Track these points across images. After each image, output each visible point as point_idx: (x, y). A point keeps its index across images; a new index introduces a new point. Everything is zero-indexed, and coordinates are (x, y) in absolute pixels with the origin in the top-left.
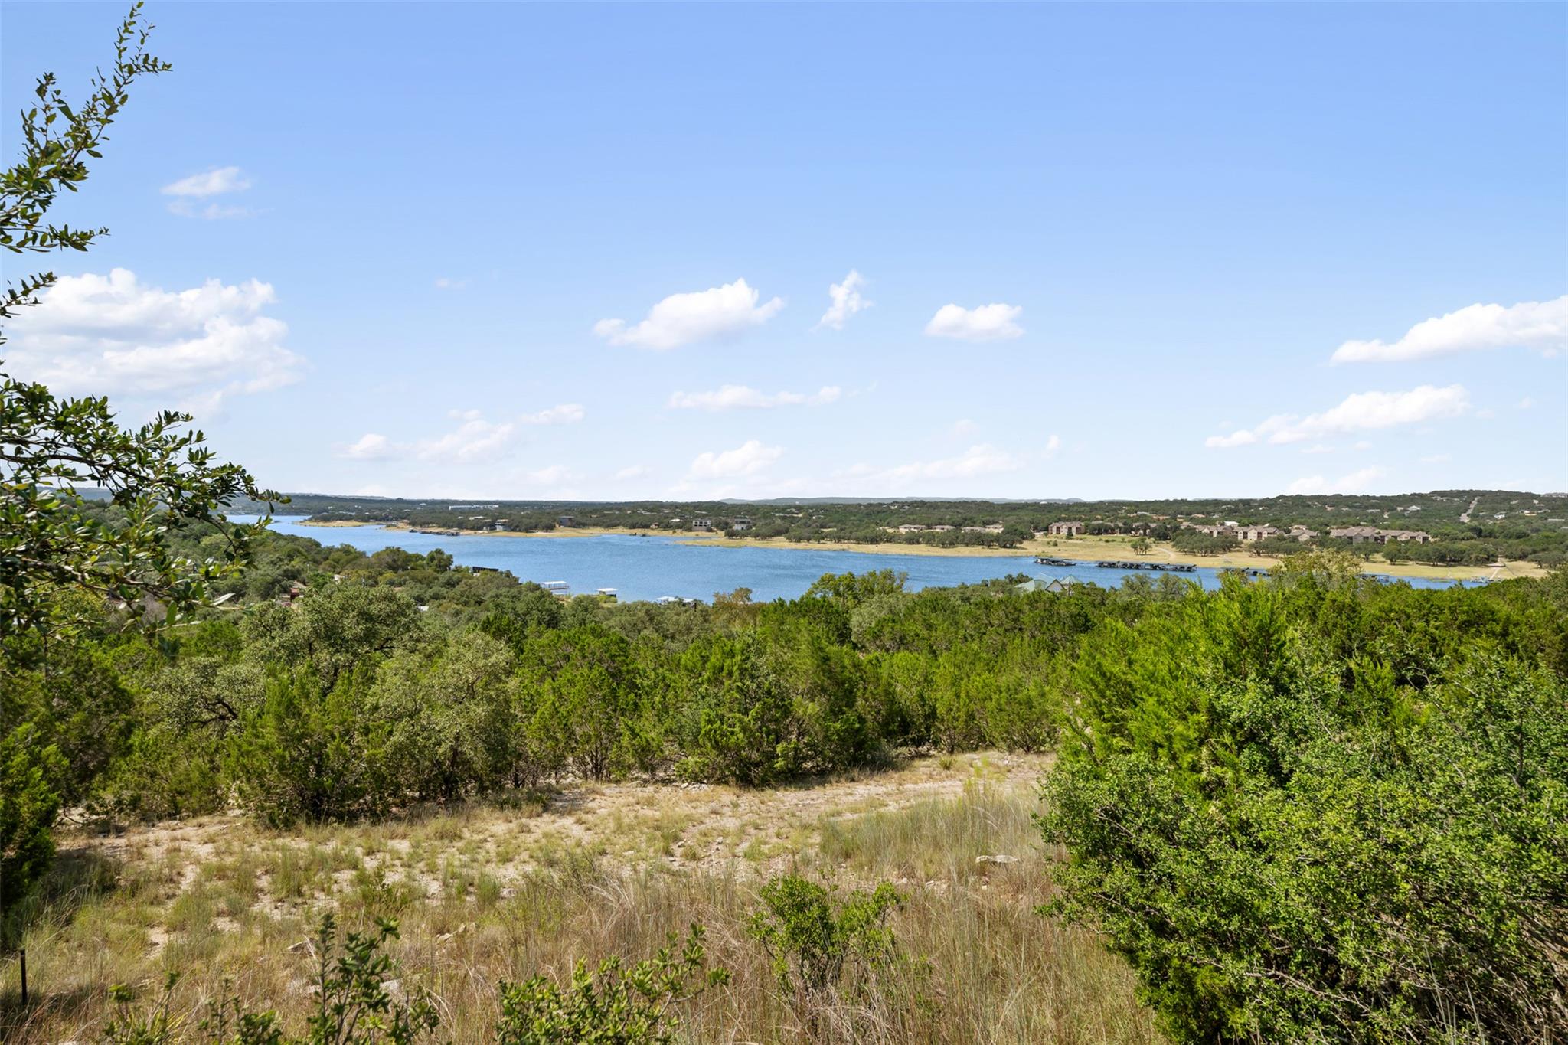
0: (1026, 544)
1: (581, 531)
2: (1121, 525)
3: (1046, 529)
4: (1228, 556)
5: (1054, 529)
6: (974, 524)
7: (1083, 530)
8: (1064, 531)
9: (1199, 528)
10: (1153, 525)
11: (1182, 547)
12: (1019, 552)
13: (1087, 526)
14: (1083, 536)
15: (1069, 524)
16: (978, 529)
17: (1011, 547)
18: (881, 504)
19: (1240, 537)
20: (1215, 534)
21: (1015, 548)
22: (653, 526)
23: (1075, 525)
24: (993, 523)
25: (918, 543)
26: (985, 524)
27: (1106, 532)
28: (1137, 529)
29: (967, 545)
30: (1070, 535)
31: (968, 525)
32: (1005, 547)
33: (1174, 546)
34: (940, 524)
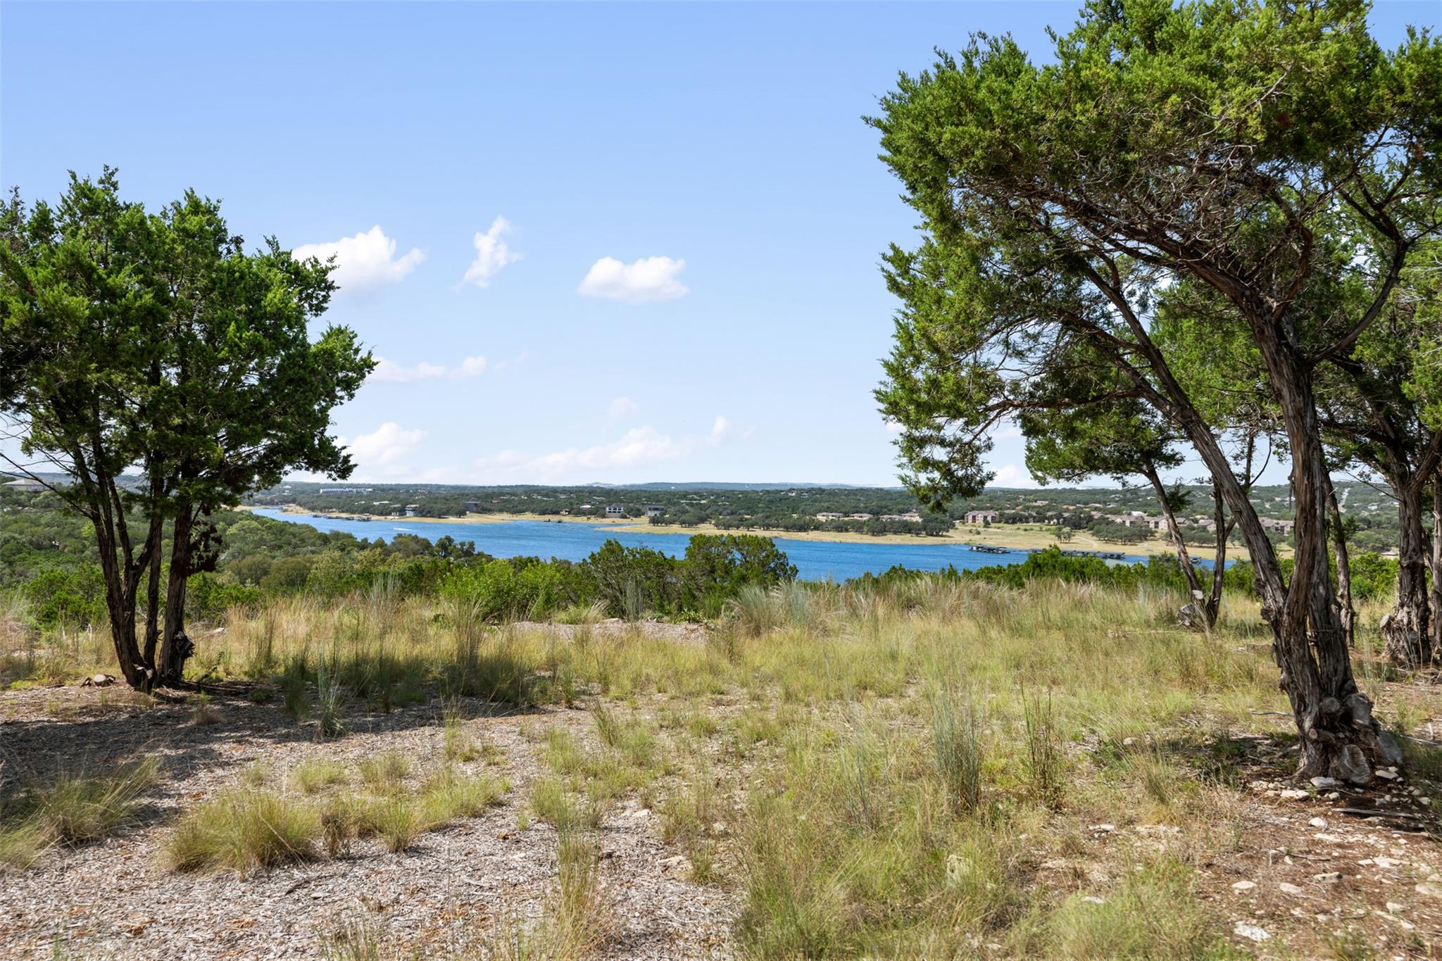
0: (951, 532)
1: (487, 516)
2: (1034, 514)
3: (962, 518)
4: (1146, 544)
5: (970, 518)
6: (890, 512)
7: (998, 520)
8: (980, 520)
9: (1111, 517)
10: (1066, 515)
11: (1100, 536)
12: (948, 540)
13: (1001, 515)
14: (1000, 525)
15: (984, 513)
16: (896, 517)
17: (937, 535)
18: (779, 492)
19: (1152, 525)
20: (1128, 524)
21: (942, 536)
22: (564, 513)
23: (990, 514)
24: (908, 511)
25: (847, 530)
26: (901, 512)
27: (1021, 521)
28: (1050, 518)
29: (895, 533)
30: (987, 524)
31: (885, 513)
32: (932, 535)
33: (1093, 535)
34: (857, 512)
